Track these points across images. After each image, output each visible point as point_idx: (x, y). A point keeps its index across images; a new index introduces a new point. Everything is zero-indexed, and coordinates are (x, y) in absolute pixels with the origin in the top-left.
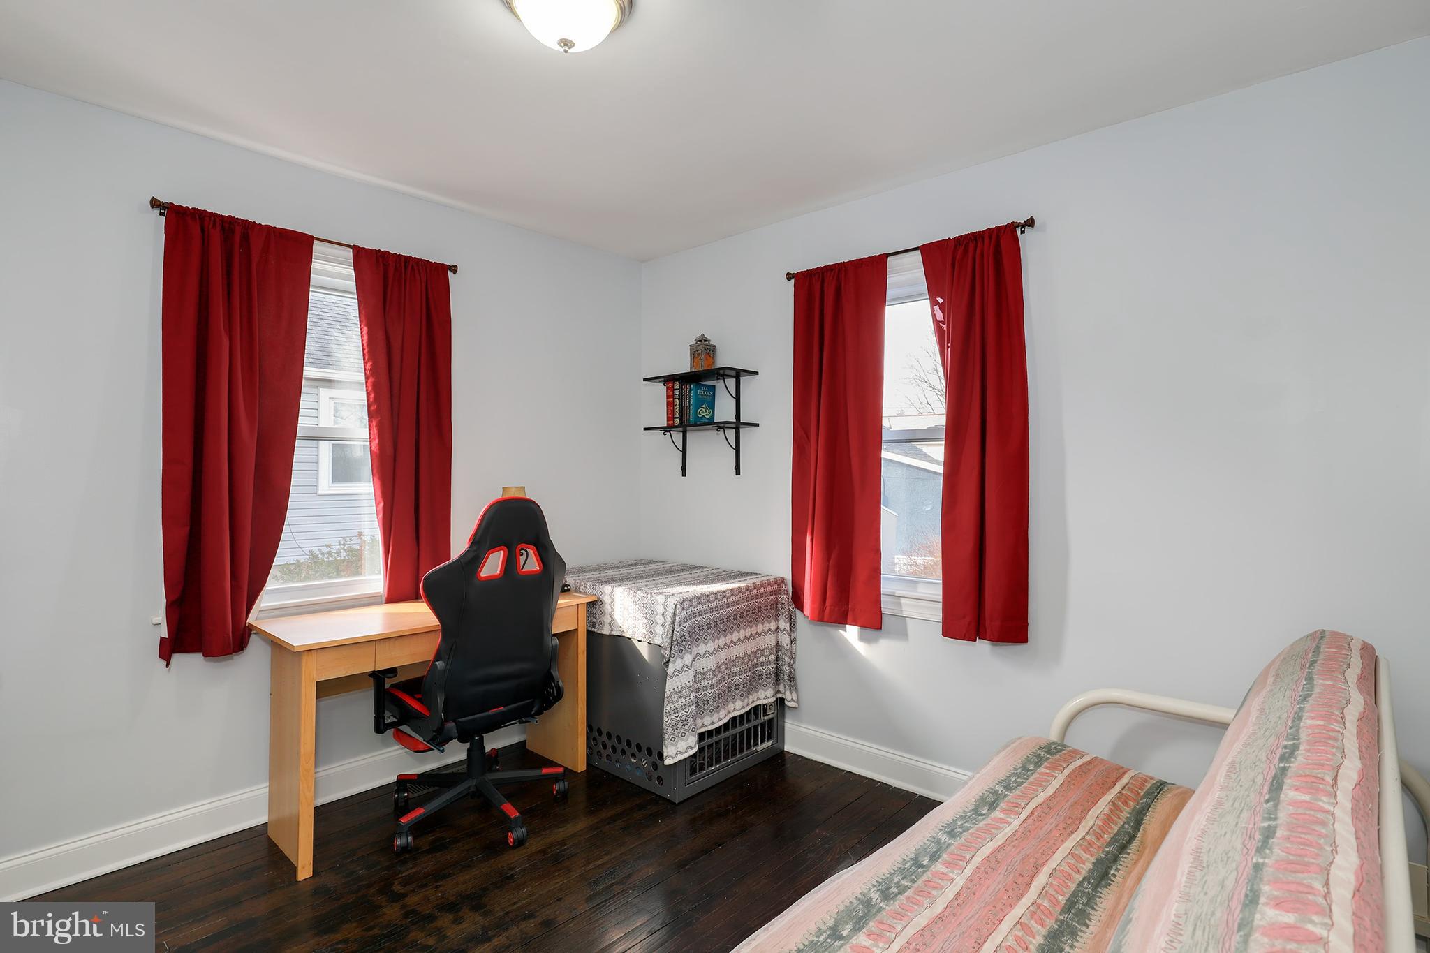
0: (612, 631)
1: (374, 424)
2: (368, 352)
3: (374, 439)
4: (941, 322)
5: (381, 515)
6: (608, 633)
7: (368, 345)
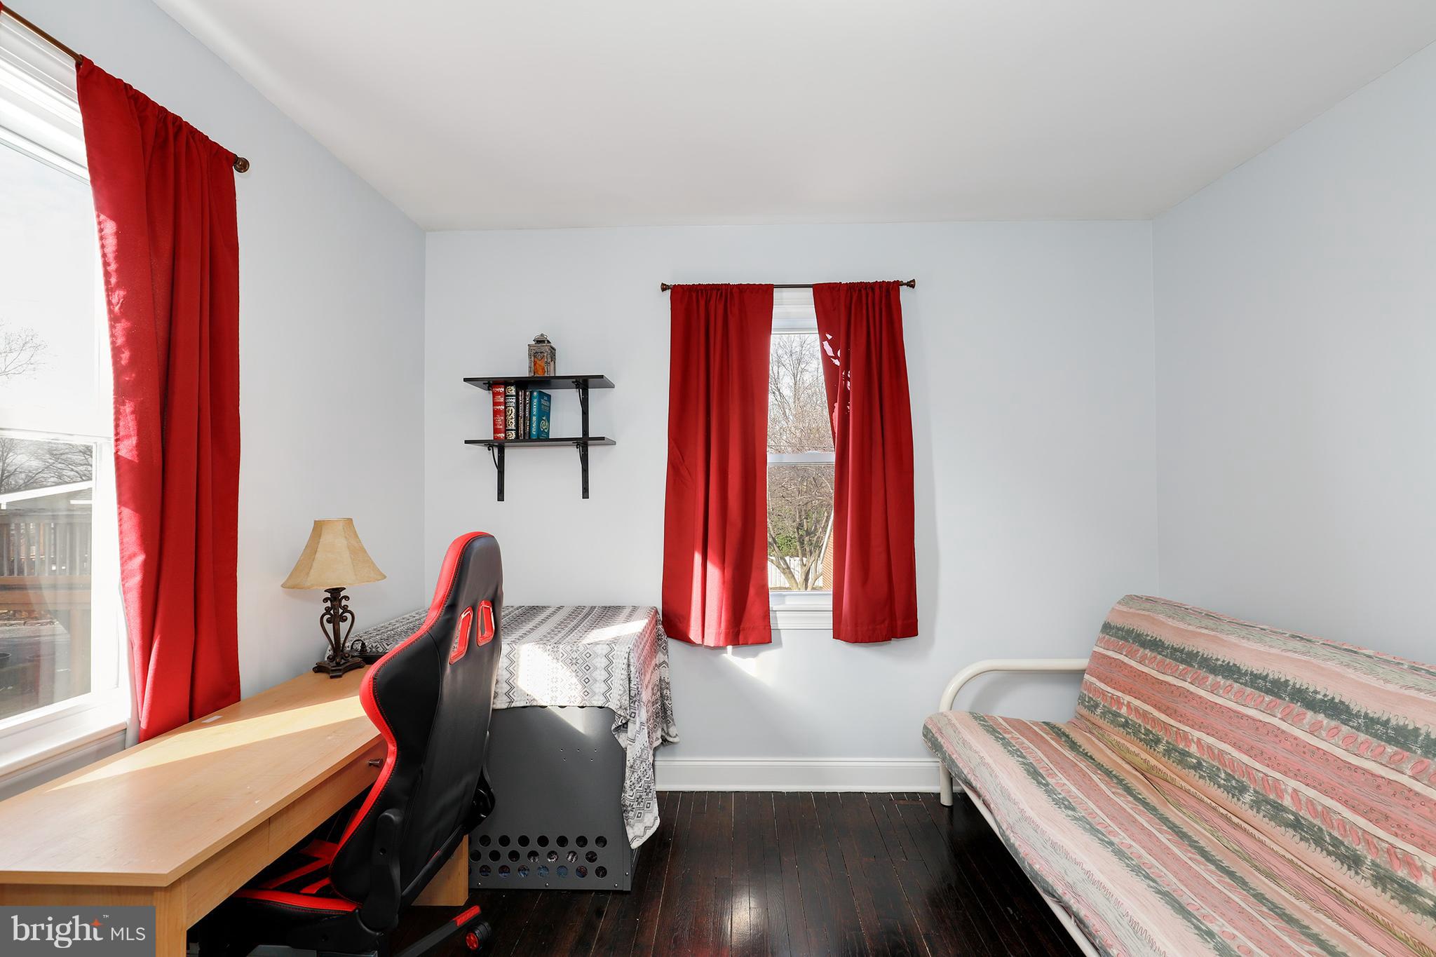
0: (512, 702)
1: (128, 408)
2: (117, 271)
3: (128, 437)
4: (832, 357)
5: (136, 579)
6: (504, 706)
7: (117, 258)
